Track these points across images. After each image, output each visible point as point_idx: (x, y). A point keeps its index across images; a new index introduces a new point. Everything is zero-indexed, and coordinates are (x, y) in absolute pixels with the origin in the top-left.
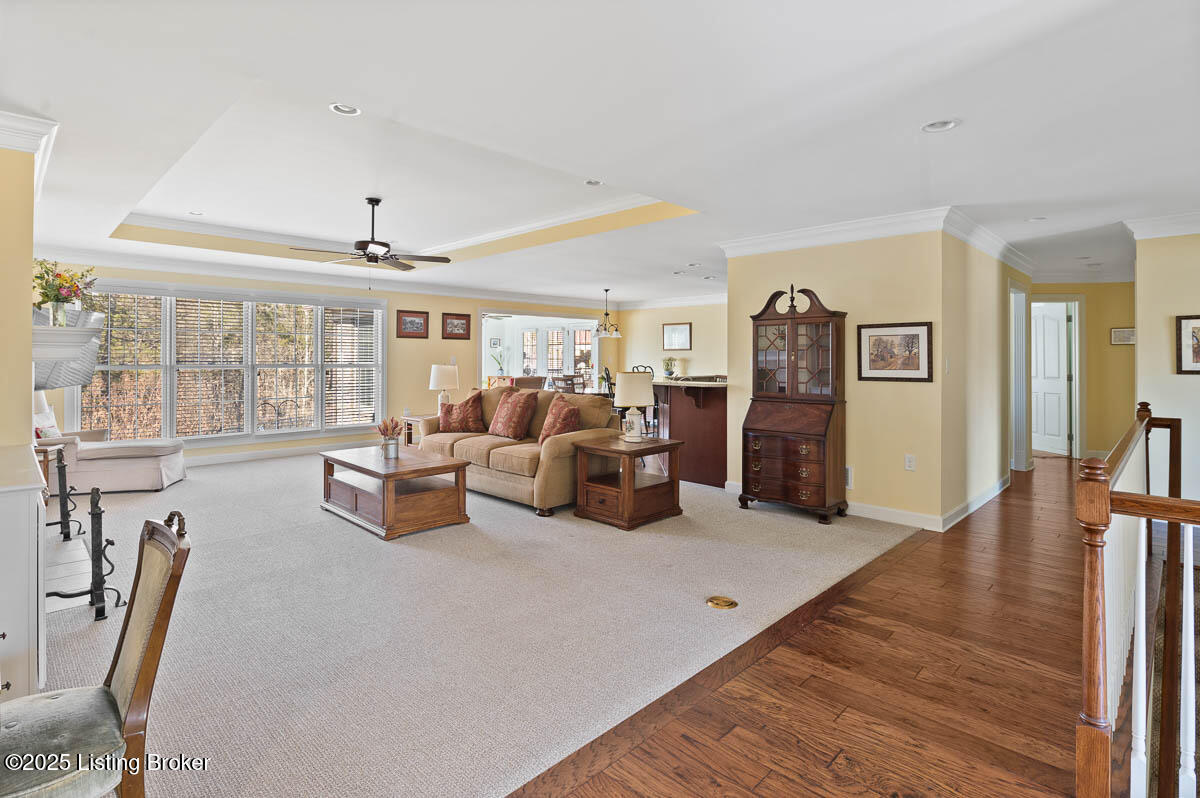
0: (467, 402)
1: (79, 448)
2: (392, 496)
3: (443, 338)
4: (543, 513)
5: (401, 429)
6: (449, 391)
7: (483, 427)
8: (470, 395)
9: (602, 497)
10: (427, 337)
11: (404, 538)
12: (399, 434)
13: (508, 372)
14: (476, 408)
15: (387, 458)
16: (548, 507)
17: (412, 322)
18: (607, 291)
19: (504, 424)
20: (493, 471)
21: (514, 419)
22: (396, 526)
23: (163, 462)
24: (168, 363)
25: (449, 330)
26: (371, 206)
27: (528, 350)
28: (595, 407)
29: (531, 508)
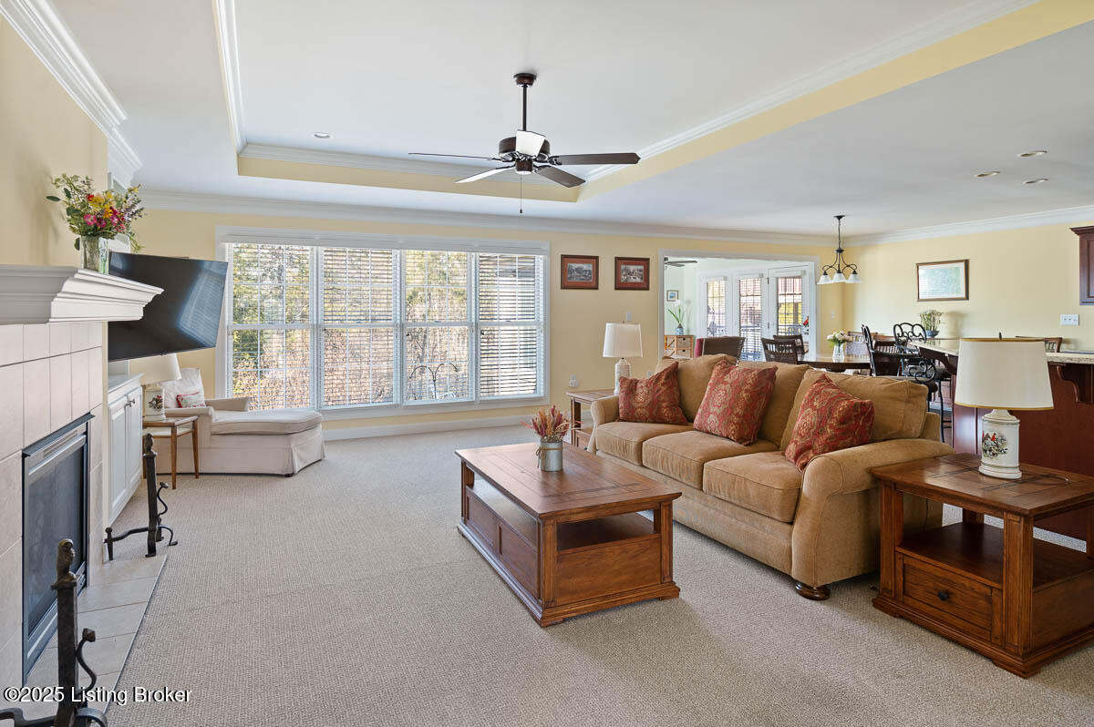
0: (658, 377)
1: (213, 421)
2: (551, 549)
3: (616, 289)
4: (808, 592)
5: (566, 427)
6: (628, 359)
7: (682, 416)
8: (659, 368)
9: (944, 587)
10: (597, 289)
11: (572, 623)
12: (564, 434)
13: (688, 331)
14: (671, 387)
15: (545, 471)
16: (820, 584)
17: (578, 270)
18: (839, 217)
19: (721, 417)
20: (709, 498)
21: (739, 410)
22: (560, 601)
23: (295, 442)
24: (315, 322)
25: (623, 278)
26: (520, 87)
27: (714, 304)
28: (898, 400)
29: (785, 577)
